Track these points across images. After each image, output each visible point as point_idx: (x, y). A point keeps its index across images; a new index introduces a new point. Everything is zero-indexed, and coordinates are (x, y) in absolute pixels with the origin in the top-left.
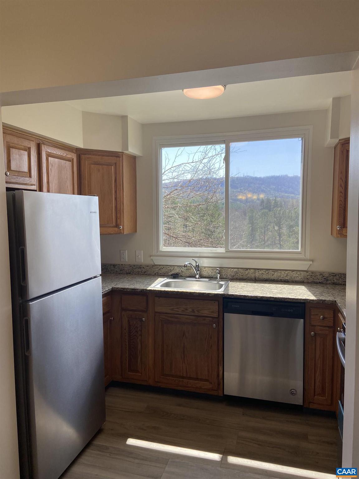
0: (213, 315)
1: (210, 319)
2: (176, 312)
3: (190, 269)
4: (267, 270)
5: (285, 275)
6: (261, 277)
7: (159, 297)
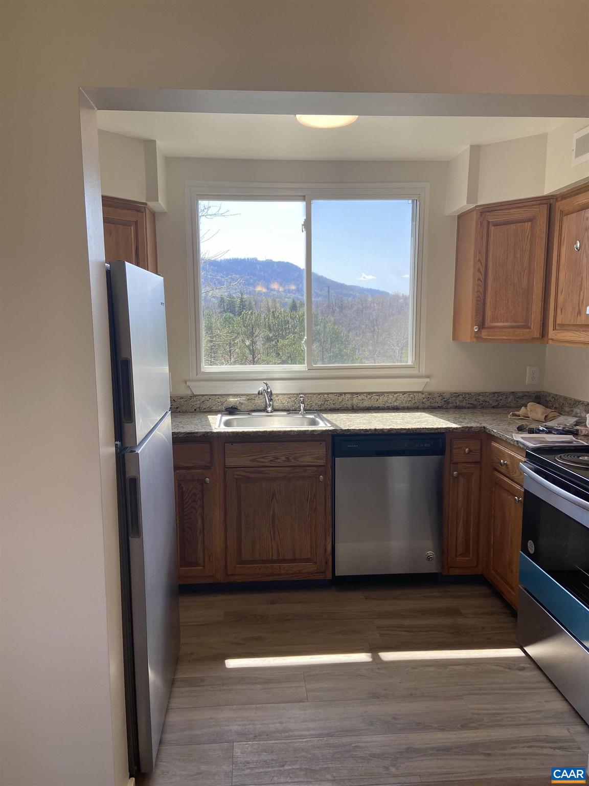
0: (318, 462)
1: (315, 468)
2: (261, 464)
3: (253, 398)
4: (369, 393)
5: (394, 399)
6: (361, 405)
7: (232, 443)
